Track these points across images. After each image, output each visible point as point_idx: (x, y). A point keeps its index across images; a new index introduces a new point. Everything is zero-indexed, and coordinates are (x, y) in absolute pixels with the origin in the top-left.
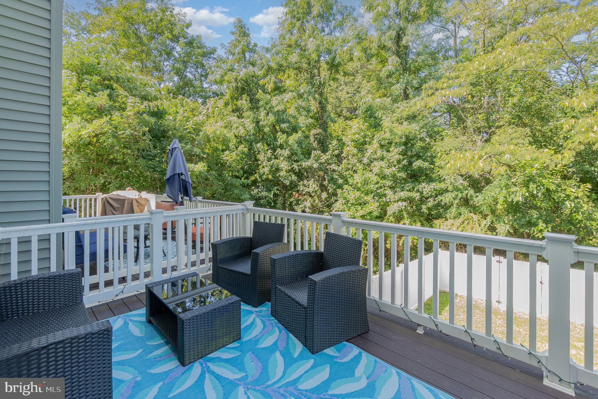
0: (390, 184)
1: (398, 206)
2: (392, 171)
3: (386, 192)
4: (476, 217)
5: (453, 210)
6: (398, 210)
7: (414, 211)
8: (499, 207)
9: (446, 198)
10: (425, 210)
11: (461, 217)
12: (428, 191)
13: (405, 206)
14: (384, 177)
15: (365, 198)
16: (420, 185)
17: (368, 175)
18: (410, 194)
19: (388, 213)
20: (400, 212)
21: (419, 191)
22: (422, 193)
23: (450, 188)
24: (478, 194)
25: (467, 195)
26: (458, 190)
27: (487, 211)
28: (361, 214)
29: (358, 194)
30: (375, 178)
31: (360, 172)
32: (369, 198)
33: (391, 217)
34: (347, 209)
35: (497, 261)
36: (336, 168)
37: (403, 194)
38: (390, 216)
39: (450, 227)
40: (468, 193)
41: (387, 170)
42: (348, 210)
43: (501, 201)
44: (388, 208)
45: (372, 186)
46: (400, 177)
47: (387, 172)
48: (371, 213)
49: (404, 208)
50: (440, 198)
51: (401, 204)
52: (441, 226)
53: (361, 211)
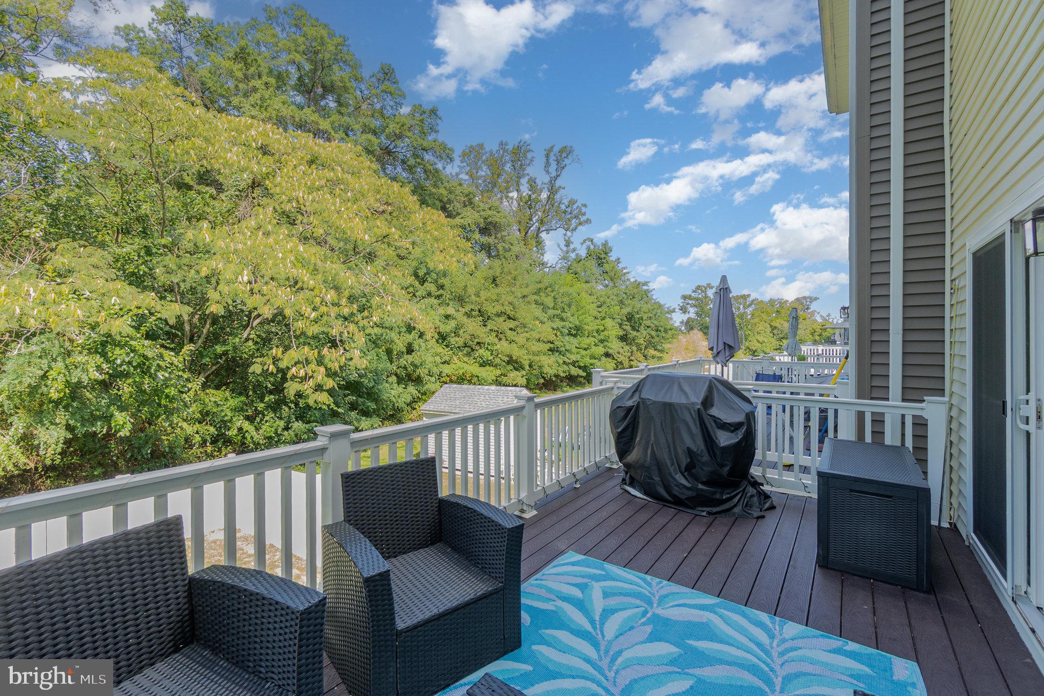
8: (55, 395)
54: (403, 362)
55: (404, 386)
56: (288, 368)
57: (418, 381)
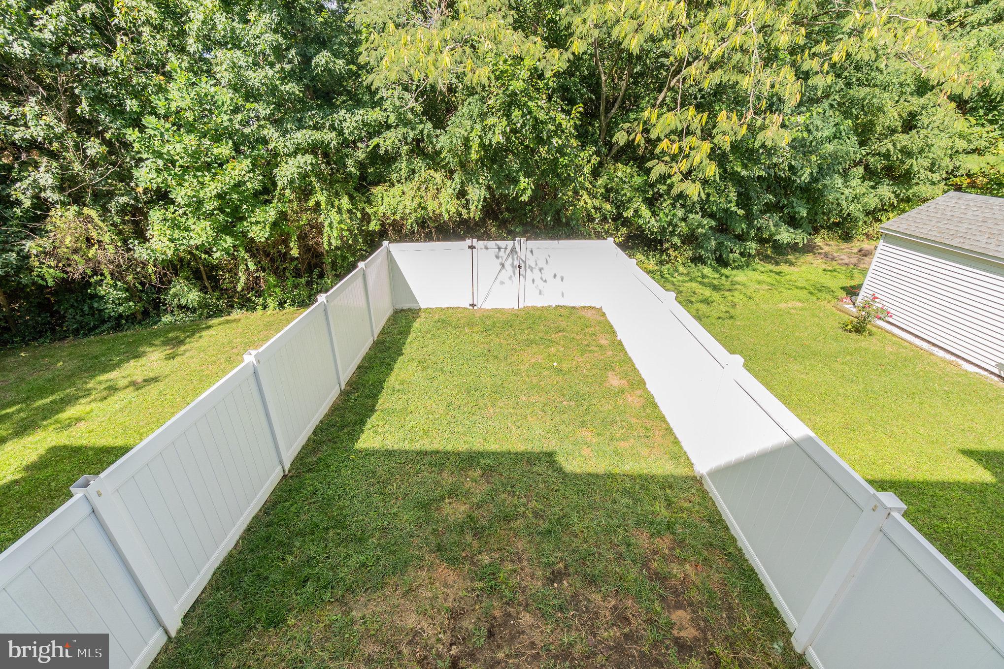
0: (268, 111)
1: (297, 164)
2: (266, 76)
3: (265, 132)
4: (438, 177)
5: (403, 165)
6: (299, 174)
7: (333, 173)
8: (474, 156)
9: (388, 141)
10: (352, 169)
11: (416, 179)
12: (352, 129)
13: (311, 164)
14: (251, 95)
15: (216, 151)
16: (335, 115)
17: (205, 86)
18: (317, 135)
19: (279, 183)
20: (304, 178)
21: (335, 129)
22: (341, 133)
23: (392, 119)
24: (438, 132)
25: (422, 132)
26: (406, 123)
27: (453, 163)
28: (214, 193)
29: (190, 140)
30: (225, 96)
31: (182, 78)
32: (224, 150)
33: (288, 192)
34: (174, 183)
35: (469, 247)
36: (102, 62)
37: (302, 136)
38: (283, 189)
39: (400, 199)
40: (423, 129)
41: (252, 74)
42: (181, 185)
43: (475, 145)
44: (276, 171)
45: (226, 118)
46: (288, 92)
47: (256, 78)
48: (238, 185)
49: (309, 167)
50: (375, 141)
51: (302, 161)
52: (385, 197)
53: (213, 185)
54: (887, 145)
55: (872, 183)
56: (659, 139)
57: (905, 178)
